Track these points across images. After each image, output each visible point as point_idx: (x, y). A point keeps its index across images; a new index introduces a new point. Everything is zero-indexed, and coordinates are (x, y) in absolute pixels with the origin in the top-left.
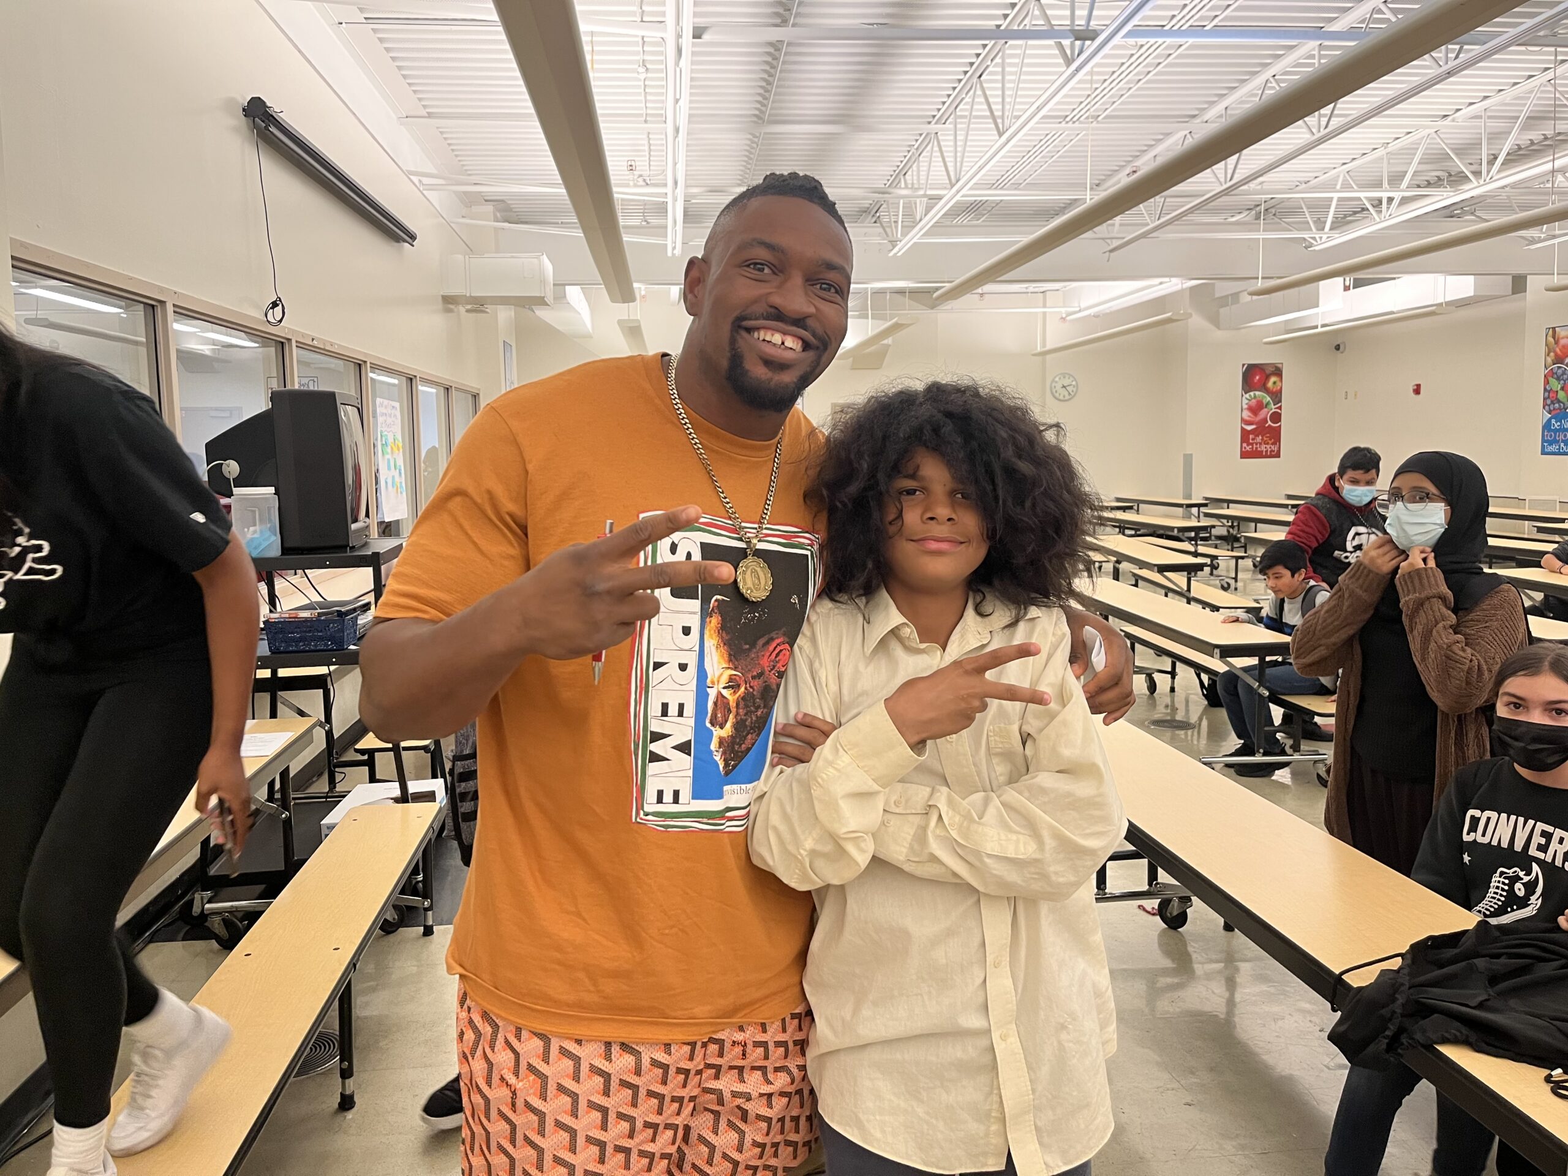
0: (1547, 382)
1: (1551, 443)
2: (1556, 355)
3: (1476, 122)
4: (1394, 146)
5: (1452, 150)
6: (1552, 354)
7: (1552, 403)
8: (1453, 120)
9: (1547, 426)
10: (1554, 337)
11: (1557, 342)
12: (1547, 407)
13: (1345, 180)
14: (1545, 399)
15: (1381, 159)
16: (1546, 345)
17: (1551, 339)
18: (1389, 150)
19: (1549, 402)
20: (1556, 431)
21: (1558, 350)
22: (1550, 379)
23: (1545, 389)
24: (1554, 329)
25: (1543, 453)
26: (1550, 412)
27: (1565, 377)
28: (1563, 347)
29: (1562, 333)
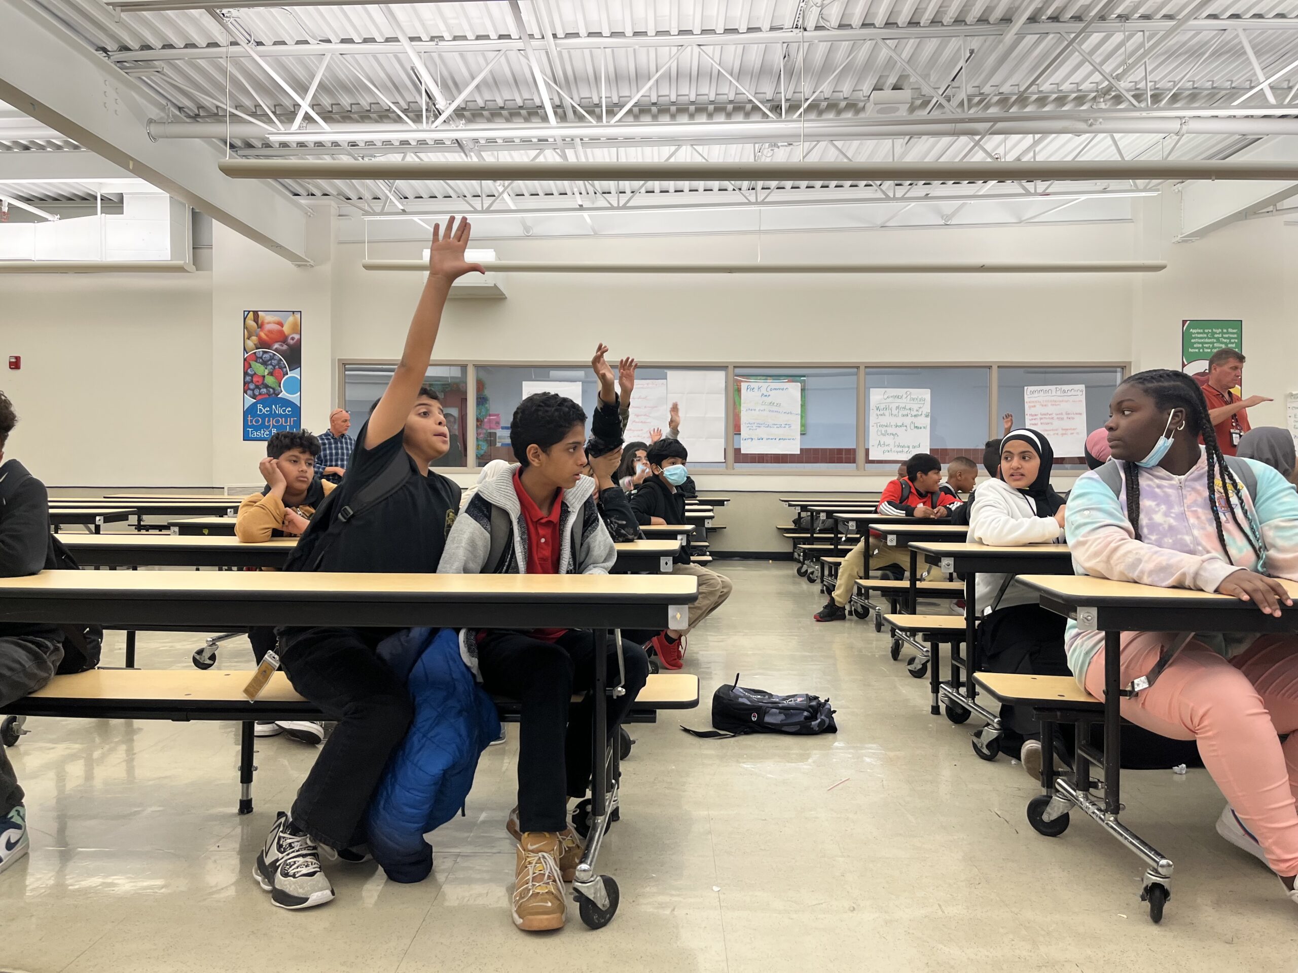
0: (247, 366)
1: (257, 429)
2: (260, 338)
6: (254, 338)
7: (257, 387)
9: (249, 412)
10: (257, 322)
11: (260, 327)
12: (249, 392)
14: (246, 384)
16: (245, 328)
17: (251, 323)
19: (252, 386)
20: (264, 416)
21: (263, 335)
22: (253, 364)
23: (246, 374)
24: (256, 313)
25: (246, 438)
26: (254, 397)
27: (274, 362)
28: (270, 332)
29: (268, 319)
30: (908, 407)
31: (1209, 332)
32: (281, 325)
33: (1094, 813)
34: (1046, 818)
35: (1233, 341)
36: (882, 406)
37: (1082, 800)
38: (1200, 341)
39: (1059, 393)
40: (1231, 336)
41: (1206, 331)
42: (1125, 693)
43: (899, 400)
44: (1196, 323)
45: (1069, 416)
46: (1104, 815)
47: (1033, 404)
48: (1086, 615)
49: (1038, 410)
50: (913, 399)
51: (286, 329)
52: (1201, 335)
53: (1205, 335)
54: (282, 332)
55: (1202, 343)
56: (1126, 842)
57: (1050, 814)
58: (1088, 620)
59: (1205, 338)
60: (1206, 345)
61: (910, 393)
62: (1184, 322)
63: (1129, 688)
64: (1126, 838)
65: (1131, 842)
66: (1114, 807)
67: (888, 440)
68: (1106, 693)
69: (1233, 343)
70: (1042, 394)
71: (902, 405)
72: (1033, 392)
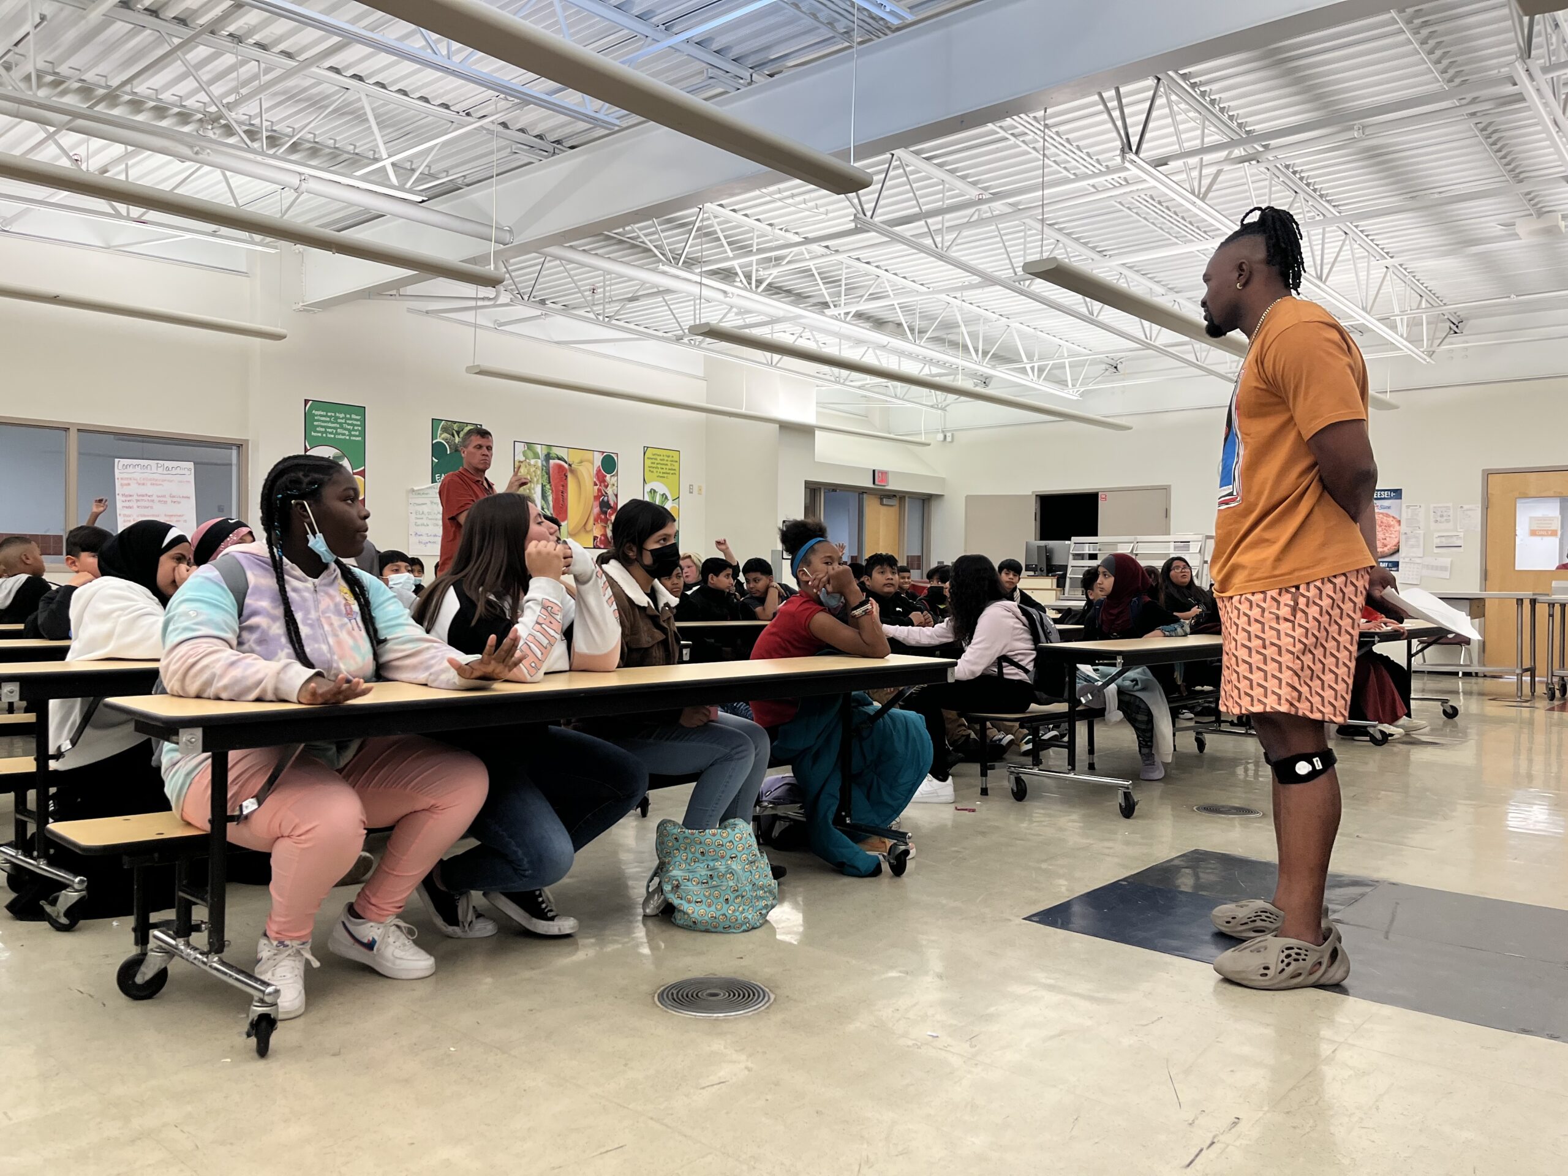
31: (332, 416)
33: (195, 958)
34: (139, 979)
35: (356, 428)
37: (182, 947)
38: (323, 424)
39: (160, 470)
40: (355, 422)
41: (329, 414)
42: (232, 819)
44: (319, 404)
45: (174, 499)
46: (207, 957)
47: (126, 482)
48: (189, 737)
49: (134, 489)
52: (324, 418)
53: (328, 419)
55: (326, 427)
56: (231, 981)
57: (144, 974)
58: (191, 743)
59: (328, 422)
60: (329, 430)
62: (306, 401)
63: (237, 813)
64: (231, 976)
65: (237, 979)
66: (217, 945)
68: (212, 822)
69: (356, 431)
70: (138, 469)
72: (126, 467)
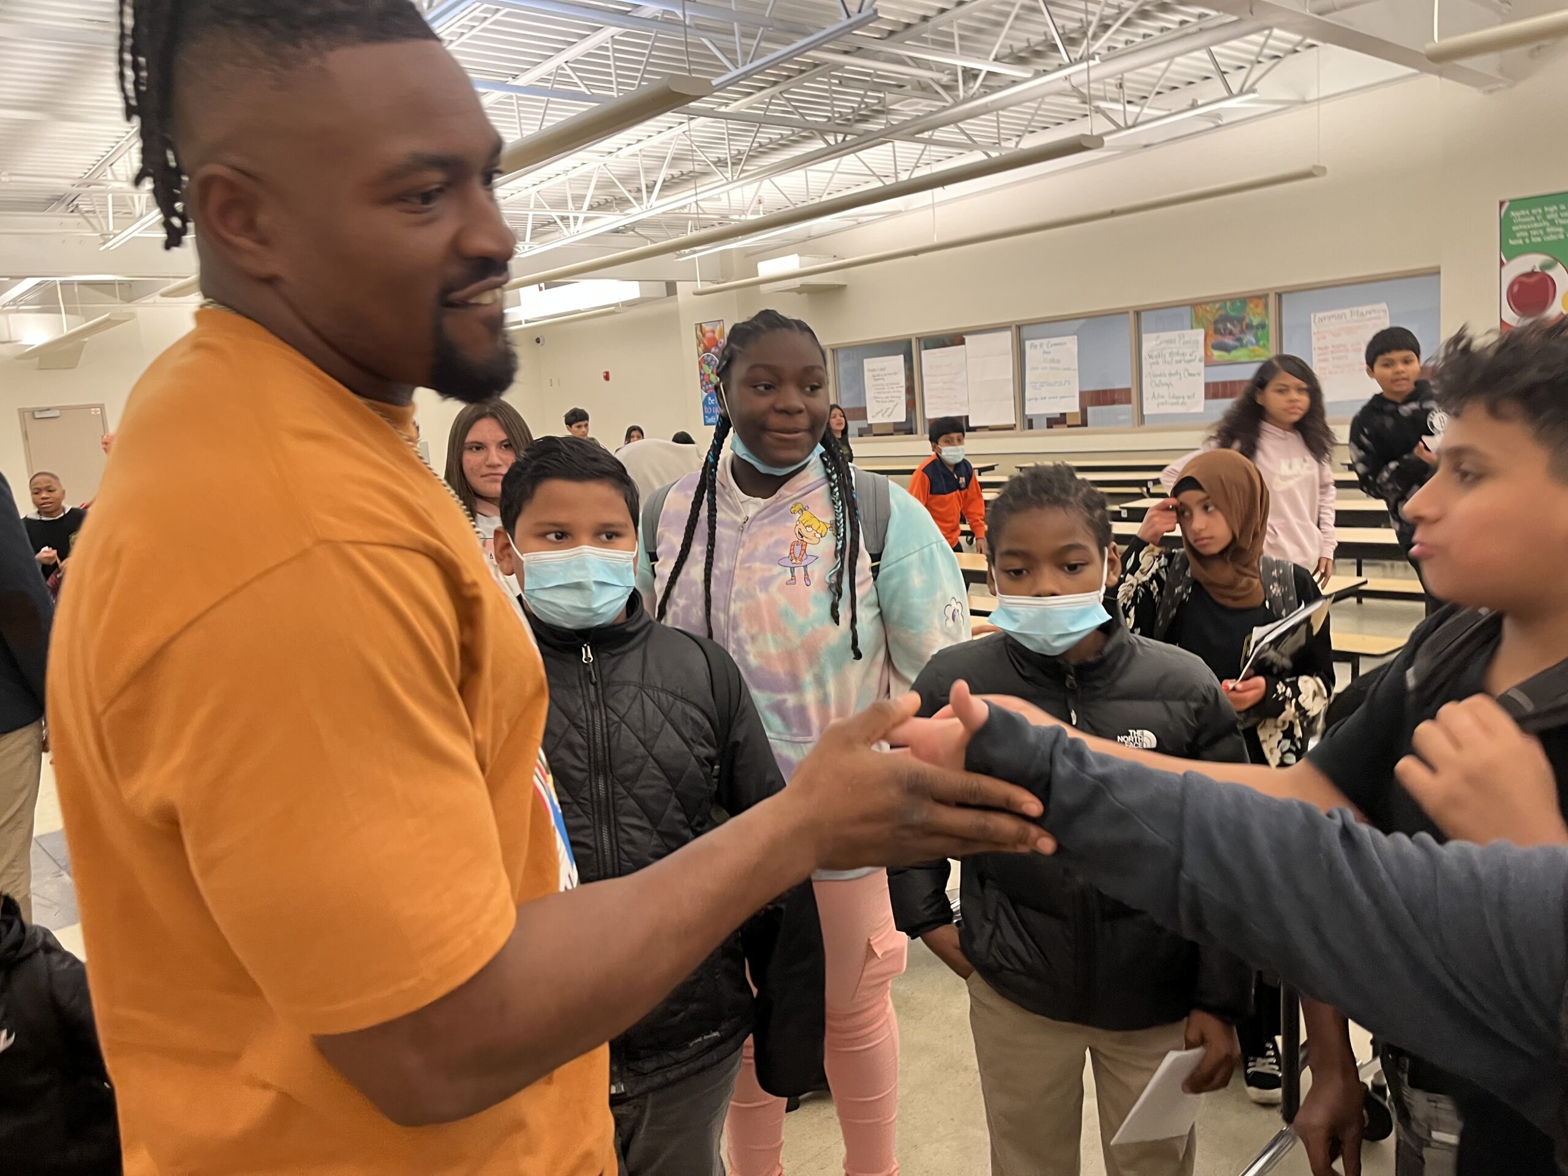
0: (701, 368)
1: (710, 416)
2: (704, 345)
3: (633, 160)
4: (573, 174)
5: (618, 179)
7: (707, 384)
8: (617, 157)
9: (706, 403)
10: (701, 331)
11: (704, 335)
12: (704, 388)
13: (536, 198)
14: (701, 381)
15: (564, 183)
16: (697, 337)
17: (699, 333)
18: (569, 177)
19: (704, 383)
21: (705, 342)
22: (704, 365)
23: (701, 374)
24: (701, 324)
25: (706, 424)
26: (706, 391)
27: (713, 363)
28: (709, 339)
29: (707, 328)
30: (1181, 352)
31: (1539, 213)
32: (713, 332)
36: (1155, 353)
38: (1525, 227)
39: (1355, 317)
41: (1534, 211)
43: (1172, 345)
44: (1518, 204)
47: (1322, 335)
49: (1329, 341)
50: (1186, 343)
51: (717, 336)
52: (1527, 219)
53: (1533, 218)
54: (714, 338)
55: (1528, 231)
59: (1532, 222)
60: (1534, 233)
61: (1184, 336)
62: (1502, 204)
67: (1163, 390)
70: (1333, 320)
71: (1175, 350)
72: (1321, 320)
